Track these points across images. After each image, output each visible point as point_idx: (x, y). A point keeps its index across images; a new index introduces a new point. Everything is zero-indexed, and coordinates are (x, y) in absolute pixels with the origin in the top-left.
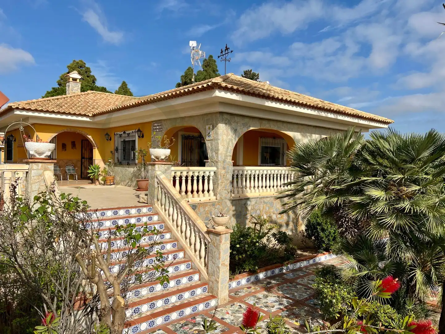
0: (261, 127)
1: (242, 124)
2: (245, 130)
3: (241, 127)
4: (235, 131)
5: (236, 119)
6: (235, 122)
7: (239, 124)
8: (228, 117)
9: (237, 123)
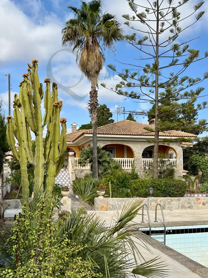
3: (102, 144)
5: (100, 141)
9: (100, 143)
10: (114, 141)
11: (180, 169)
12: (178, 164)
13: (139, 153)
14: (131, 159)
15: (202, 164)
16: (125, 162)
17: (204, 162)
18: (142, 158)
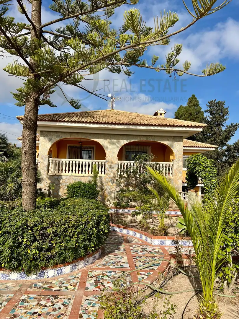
0: (71, 137)
1: (56, 136)
2: (58, 139)
3: (55, 138)
4: (50, 140)
5: (52, 134)
6: (51, 135)
7: (53, 136)
8: (46, 133)
9: (52, 136)
10: (74, 134)
11: (178, 177)
12: (175, 170)
13: (114, 153)
14: (100, 161)
15: (203, 170)
16: (85, 166)
17: (207, 167)
18: (117, 159)
